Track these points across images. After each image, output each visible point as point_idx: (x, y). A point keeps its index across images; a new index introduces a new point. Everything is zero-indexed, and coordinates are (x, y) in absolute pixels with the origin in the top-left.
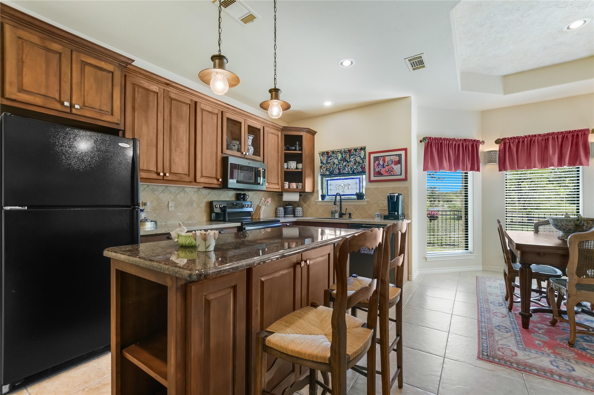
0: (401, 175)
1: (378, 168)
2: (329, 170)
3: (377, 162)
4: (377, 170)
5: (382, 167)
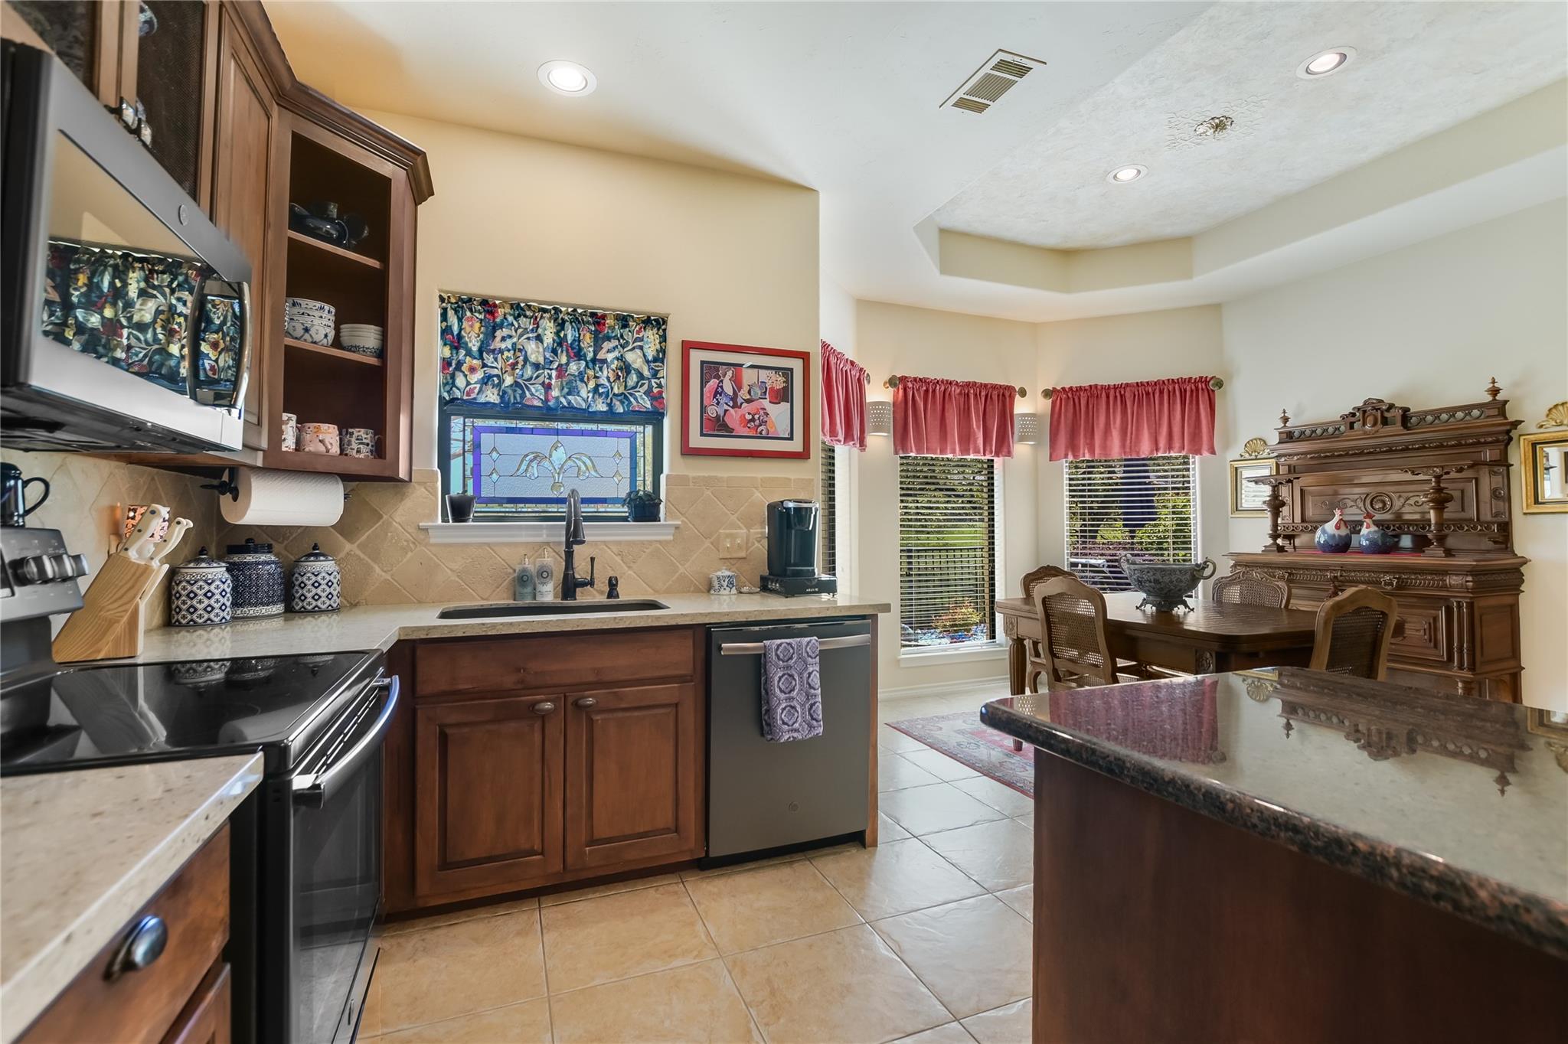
0: (791, 438)
1: (718, 403)
2: (499, 385)
3: (713, 383)
4: (712, 411)
5: (731, 404)
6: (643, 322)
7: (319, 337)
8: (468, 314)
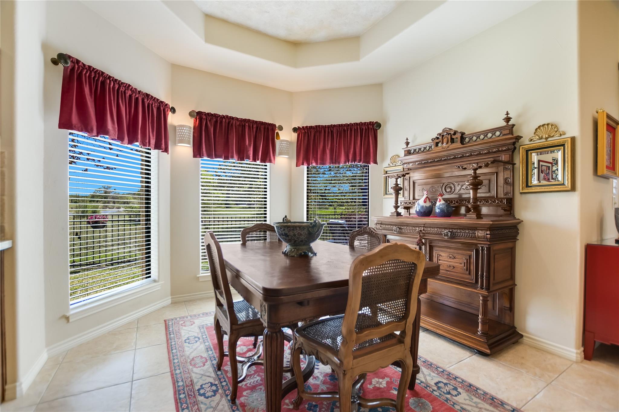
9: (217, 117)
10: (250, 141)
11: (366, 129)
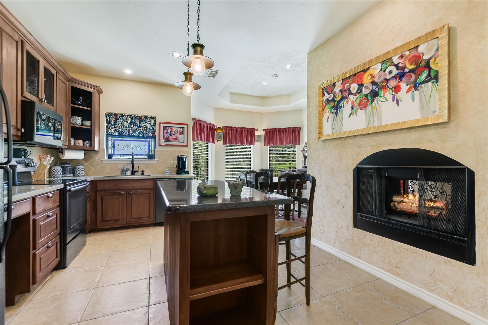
0: (184, 142)
1: (167, 135)
2: (118, 131)
3: (166, 131)
4: (166, 137)
5: (170, 135)
6: (150, 118)
7: (78, 123)
8: (111, 116)
9: (232, 128)
10: (245, 137)
11: (295, 130)
